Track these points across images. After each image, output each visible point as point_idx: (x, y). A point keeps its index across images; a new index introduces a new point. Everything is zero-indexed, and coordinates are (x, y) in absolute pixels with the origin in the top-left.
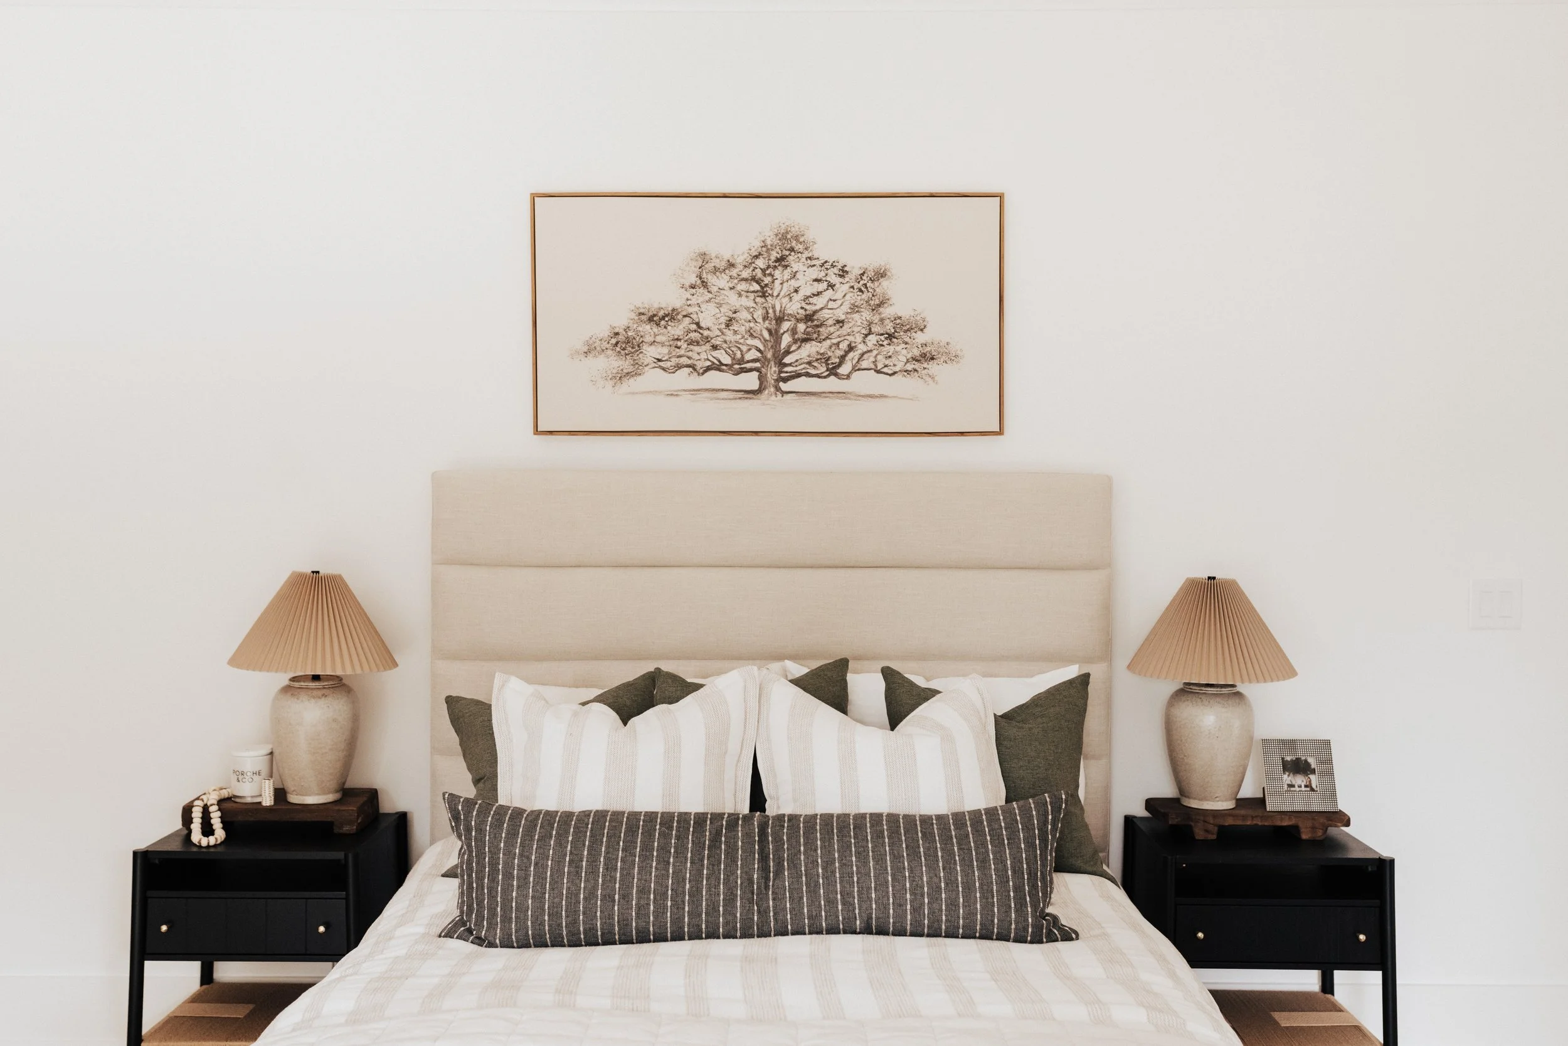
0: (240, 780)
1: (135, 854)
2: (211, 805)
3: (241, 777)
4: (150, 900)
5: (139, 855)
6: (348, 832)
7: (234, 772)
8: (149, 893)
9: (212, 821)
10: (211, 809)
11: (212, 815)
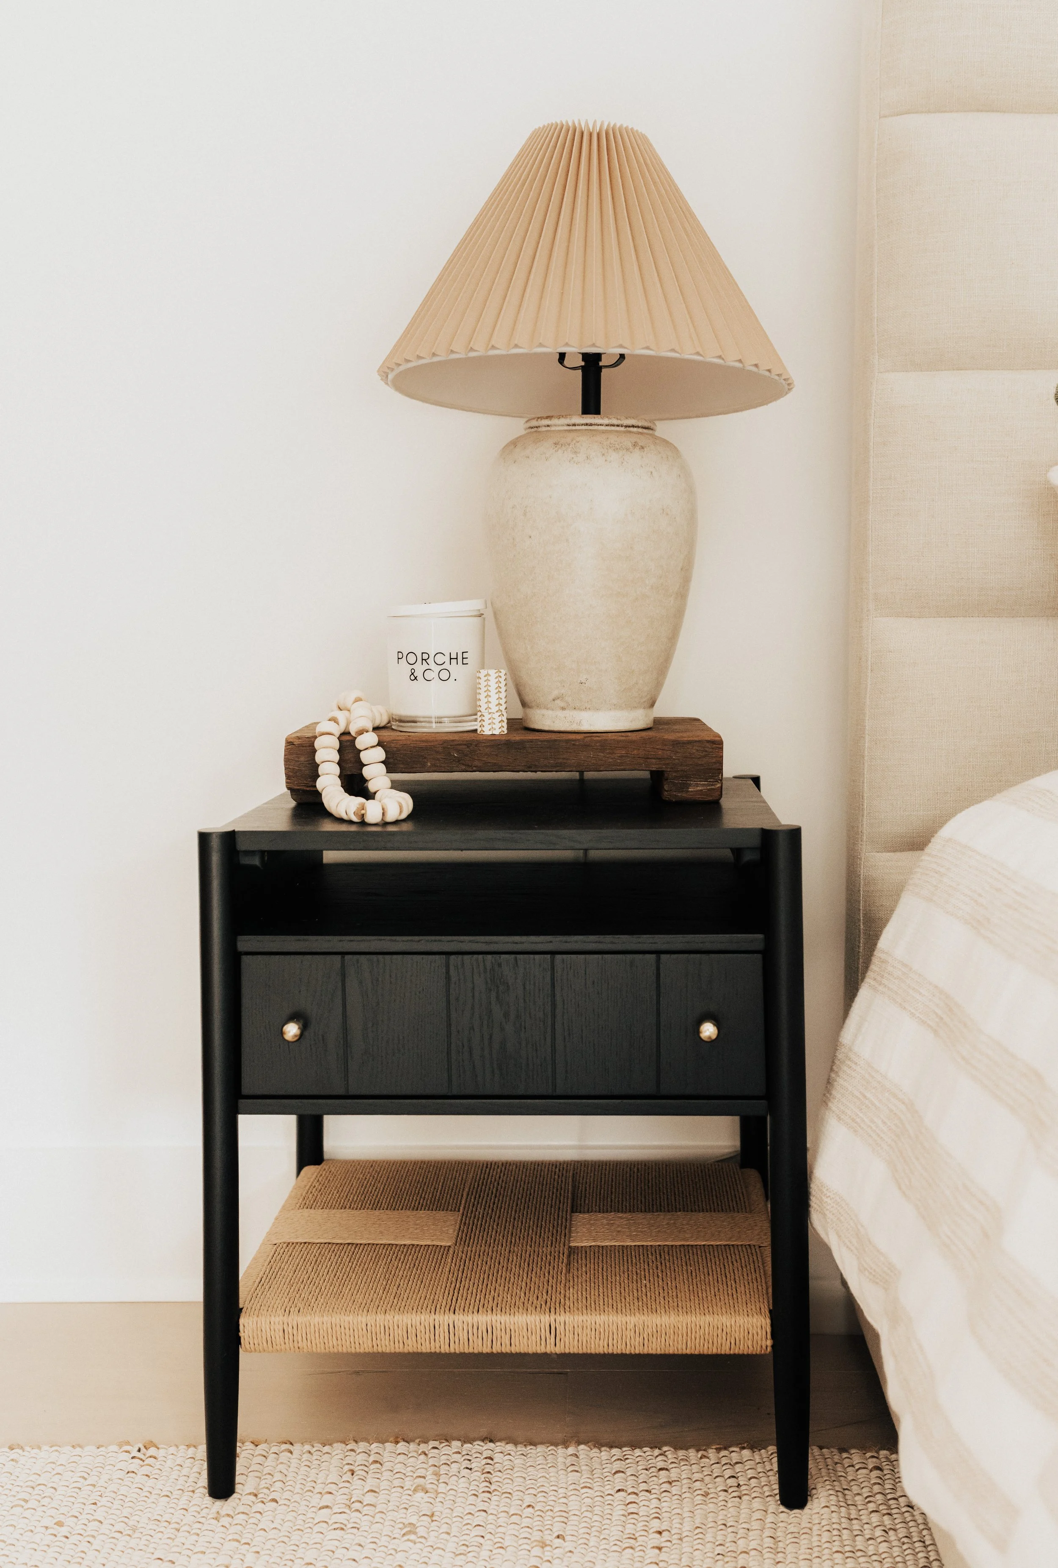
0: (419, 673)
1: (204, 838)
2: (361, 732)
3: (419, 669)
4: (245, 959)
5: (215, 844)
6: (698, 797)
7: (400, 656)
8: (246, 943)
9: (366, 772)
10: (361, 742)
11: (365, 757)
